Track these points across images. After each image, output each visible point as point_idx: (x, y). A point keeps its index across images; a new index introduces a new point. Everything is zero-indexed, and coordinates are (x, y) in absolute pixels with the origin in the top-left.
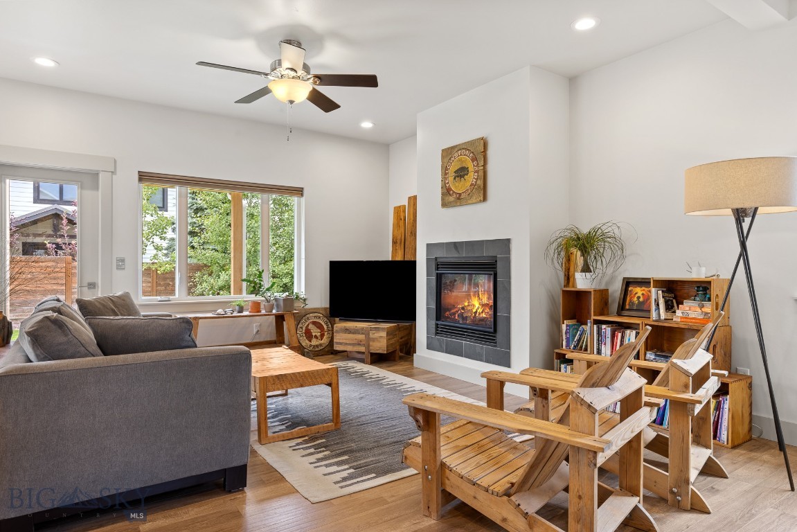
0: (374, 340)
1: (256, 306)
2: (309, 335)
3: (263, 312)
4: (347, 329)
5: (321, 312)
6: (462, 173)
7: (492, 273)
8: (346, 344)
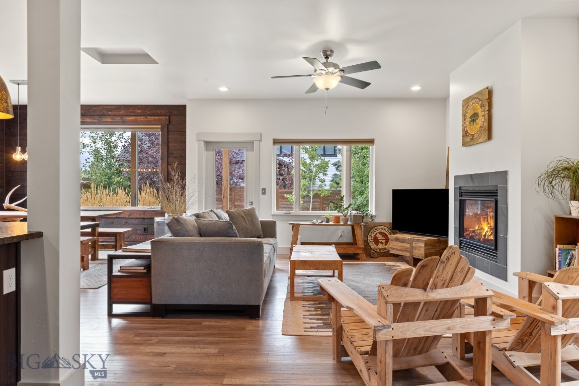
0: (415, 248)
1: (337, 219)
2: (376, 241)
3: (342, 223)
4: (398, 239)
5: (386, 225)
6: (474, 117)
7: (494, 199)
8: (397, 249)
